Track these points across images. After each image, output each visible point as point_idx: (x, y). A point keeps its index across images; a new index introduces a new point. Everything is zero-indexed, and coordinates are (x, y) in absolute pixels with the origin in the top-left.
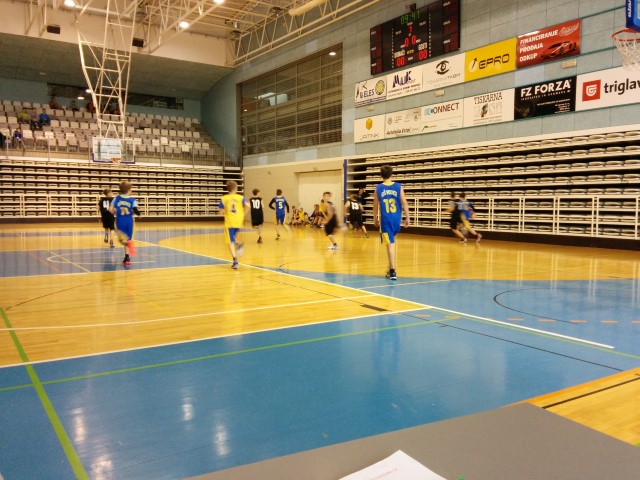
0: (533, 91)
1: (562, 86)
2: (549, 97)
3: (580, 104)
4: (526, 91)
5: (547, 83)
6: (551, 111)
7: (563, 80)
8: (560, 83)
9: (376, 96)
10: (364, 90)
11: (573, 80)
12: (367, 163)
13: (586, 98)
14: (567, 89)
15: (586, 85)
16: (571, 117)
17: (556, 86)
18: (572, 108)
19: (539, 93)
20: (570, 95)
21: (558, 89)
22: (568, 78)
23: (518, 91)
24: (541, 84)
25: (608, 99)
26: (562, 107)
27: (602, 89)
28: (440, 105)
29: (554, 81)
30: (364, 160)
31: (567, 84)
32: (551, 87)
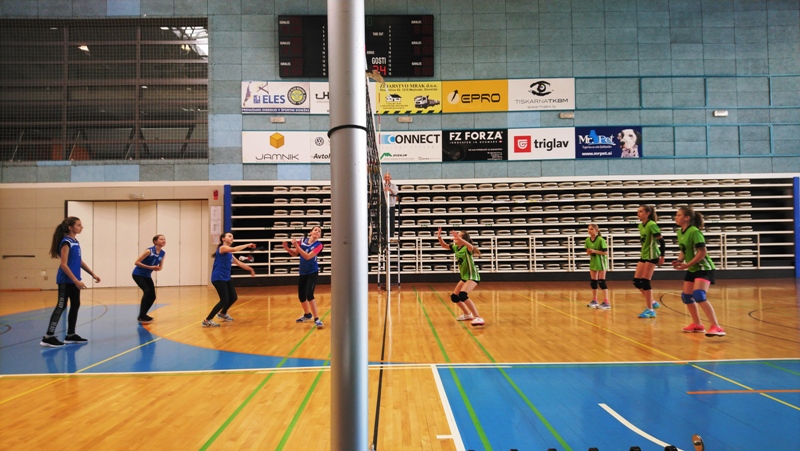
0: (462, 136)
2: (479, 144)
3: (512, 155)
4: (456, 136)
5: (478, 131)
6: (484, 157)
9: (288, 104)
10: (263, 93)
11: (505, 133)
12: (275, 192)
13: (517, 150)
15: (517, 138)
16: (504, 165)
17: (487, 136)
18: (505, 157)
19: (470, 139)
20: (502, 145)
21: (489, 138)
22: (500, 130)
23: (446, 134)
24: (472, 131)
25: (537, 153)
26: (494, 155)
27: (533, 145)
28: (408, 134)
30: (271, 188)
31: (498, 135)
32: (482, 136)
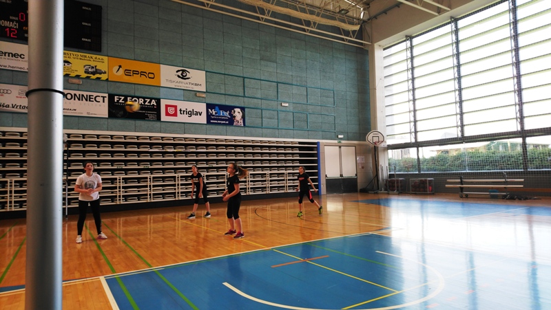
1: (150, 102)
3: (164, 118)
4: (120, 99)
5: (138, 98)
6: (143, 117)
7: (151, 99)
8: (148, 100)
11: (158, 101)
13: (167, 114)
14: (153, 105)
15: (167, 106)
17: (145, 102)
18: (159, 118)
20: (157, 109)
21: (146, 103)
22: (155, 99)
23: (111, 97)
24: (133, 97)
25: (182, 118)
26: (151, 117)
29: (144, 98)
31: (153, 102)
32: (141, 101)
